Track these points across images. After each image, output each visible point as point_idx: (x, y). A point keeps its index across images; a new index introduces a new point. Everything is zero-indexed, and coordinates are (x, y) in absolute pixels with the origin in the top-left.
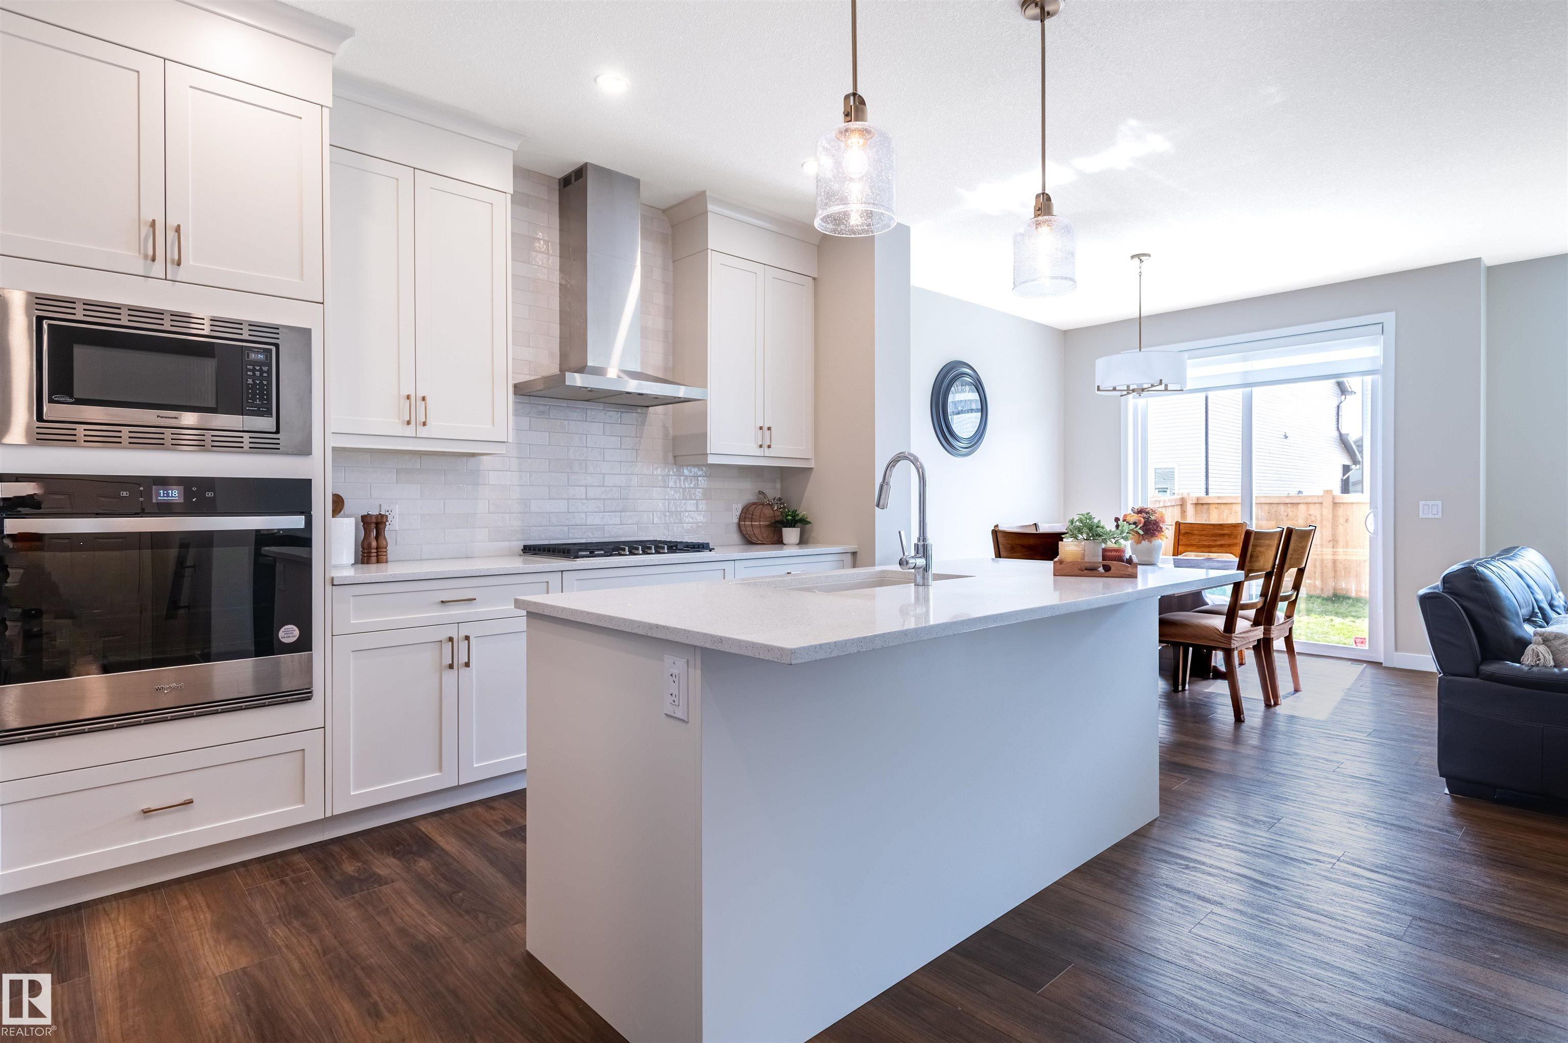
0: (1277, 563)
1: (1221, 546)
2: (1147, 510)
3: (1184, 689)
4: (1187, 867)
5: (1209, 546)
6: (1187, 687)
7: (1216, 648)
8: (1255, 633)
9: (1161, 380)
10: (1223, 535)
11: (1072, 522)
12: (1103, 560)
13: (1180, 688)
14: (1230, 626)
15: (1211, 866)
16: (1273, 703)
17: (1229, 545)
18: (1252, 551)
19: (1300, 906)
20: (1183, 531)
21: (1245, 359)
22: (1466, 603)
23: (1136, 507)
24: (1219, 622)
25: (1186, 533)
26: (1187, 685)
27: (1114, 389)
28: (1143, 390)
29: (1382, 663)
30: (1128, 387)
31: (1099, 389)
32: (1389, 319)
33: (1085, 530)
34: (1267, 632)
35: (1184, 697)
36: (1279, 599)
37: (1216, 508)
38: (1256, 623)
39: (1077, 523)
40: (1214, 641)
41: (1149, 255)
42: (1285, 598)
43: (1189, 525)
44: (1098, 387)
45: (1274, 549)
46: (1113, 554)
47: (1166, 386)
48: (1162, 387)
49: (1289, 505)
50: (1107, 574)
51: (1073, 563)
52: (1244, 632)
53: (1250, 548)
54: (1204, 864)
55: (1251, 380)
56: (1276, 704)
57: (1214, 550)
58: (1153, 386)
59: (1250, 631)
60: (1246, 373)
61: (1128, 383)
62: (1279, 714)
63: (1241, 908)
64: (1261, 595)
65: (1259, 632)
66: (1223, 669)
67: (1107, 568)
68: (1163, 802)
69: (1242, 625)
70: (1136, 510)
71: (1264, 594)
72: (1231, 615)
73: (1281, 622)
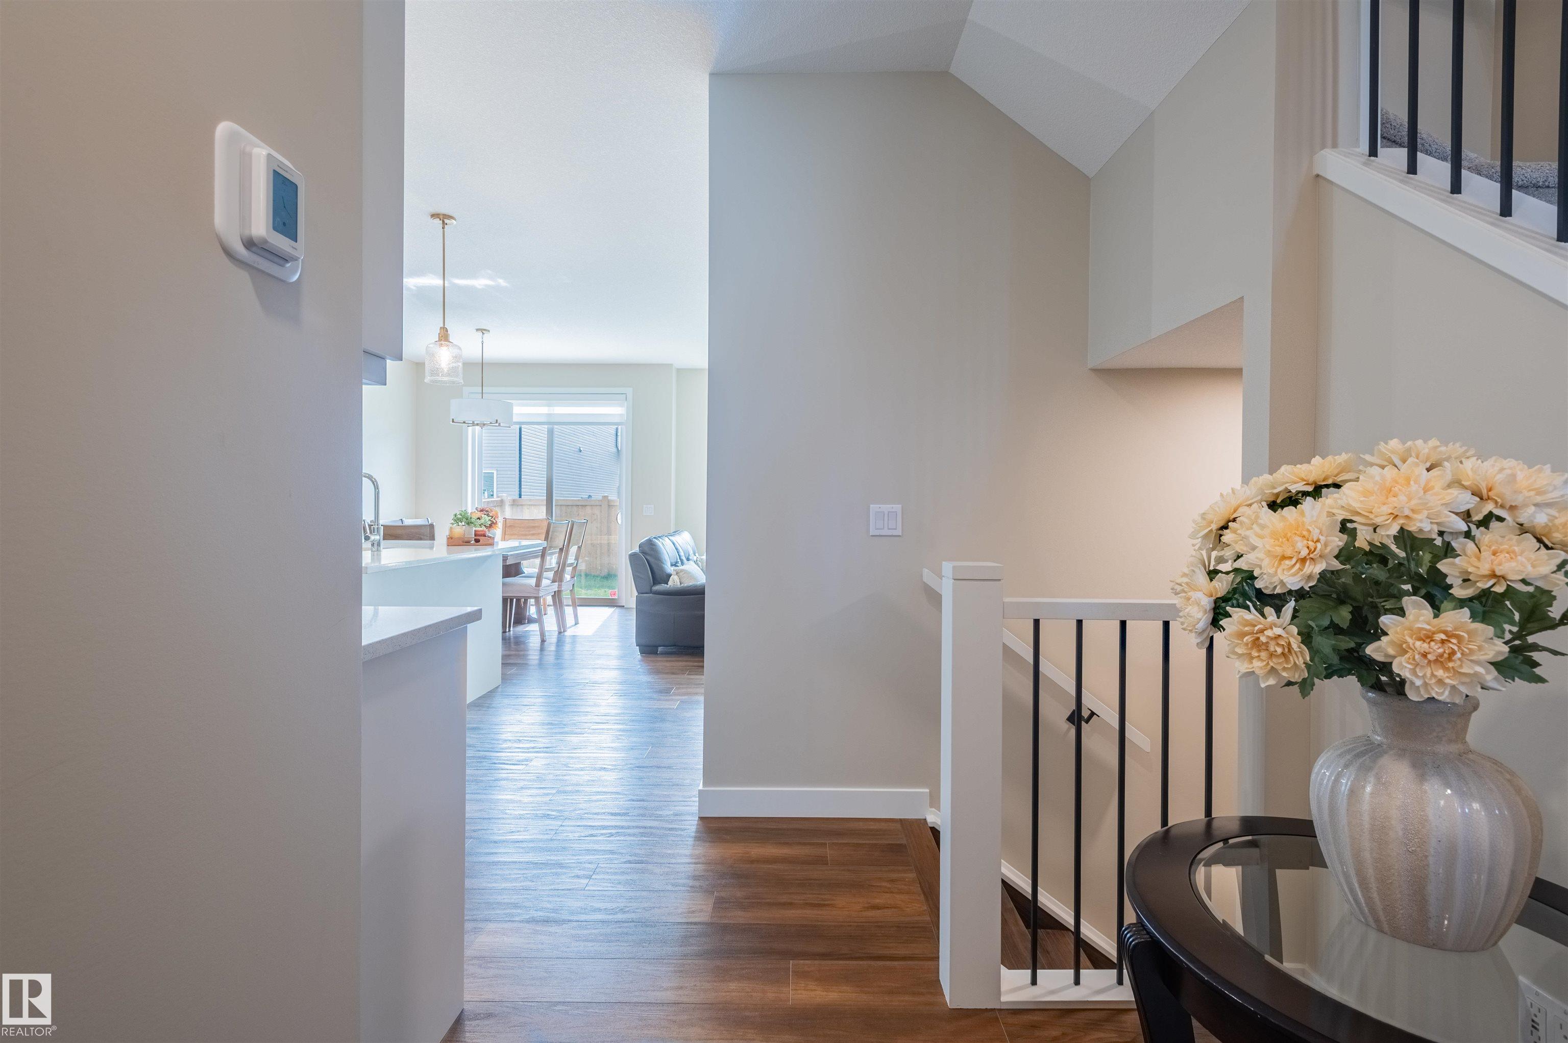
0: (565, 544)
1: (533, 534)
2: (487, 509)
3: (509, 631)
4: (517, 698)
5: (526, 535)
6: (512, 629)
7: (530, 597)
8: (553, 587)
9: (497, 420)
10: (534, 527)
11: (456, 515)
12: (475, 536)
13: (507, 630)
14: (538, 584)
15: (528, 695)
16: (562, 631)
17: (539, 534)
18: (551, 535)
19: (568, 699)
20: (508, 525)
21: (549, 405)
22: (648, 558)
23: (479, 507)
24: (533, 582)
25: (510, 526)
26: (512, 628)
27: (464, 422)
28: (484, 425)
29: (624, 606)
30: (473, 422)
31: (453, 421)
32: (629, 391)
33: (464, 520)
34: (560, 586)
35: (510, 635)
36: (566, 565)
37: (528, 509)
38: (554, 581)
39: (459, 516)
40: (529, 593)
41: (489, 331)
42: (571, 564)
43: (512, 520)
44: (453, 419)
45: (564, 532)
46: (481, 533)
47: (499, 424)
48: (497, 424)
49: (580, 506)
50: (478, 544)
51: (459, 538)
52: (547, 587)
53: (550, 533)
54: (527, 695)
55: (553, 420)
56: (564, 631)
57: (528, 537)
58: (491, 423)
59: (550, 586)
60: (549, 415)
61: (474, 420)
62: (566, 636)
63: (542, 704)
64: (557, 563)
65: (555, 587)
66: (535, 616)
67: (477, 541)
68: (503, 679)
69: (545, 582)
70: (479, 510)
71: (558, 563)
72: (539, 578)
73: (568, 580)
